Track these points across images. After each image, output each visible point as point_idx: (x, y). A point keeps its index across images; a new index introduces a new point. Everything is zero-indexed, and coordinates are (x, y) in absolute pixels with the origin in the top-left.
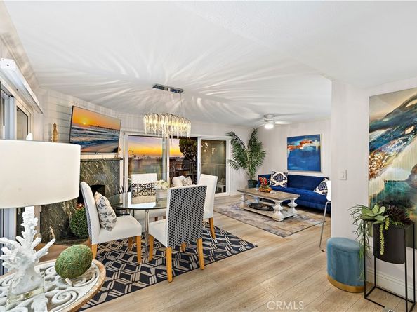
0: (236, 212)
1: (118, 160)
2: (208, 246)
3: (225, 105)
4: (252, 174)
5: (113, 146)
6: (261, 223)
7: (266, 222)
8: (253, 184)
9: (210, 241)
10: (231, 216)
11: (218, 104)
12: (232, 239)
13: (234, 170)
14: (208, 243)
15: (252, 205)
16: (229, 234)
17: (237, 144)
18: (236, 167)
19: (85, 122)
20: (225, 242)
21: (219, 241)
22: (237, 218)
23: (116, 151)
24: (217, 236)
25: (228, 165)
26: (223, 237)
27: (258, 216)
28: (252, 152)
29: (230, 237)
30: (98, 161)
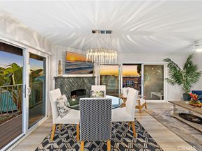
0: (165, 117)
1: (94, 78)
2: (127, 143)
3: (151, 37)
4: (187, 89)
5: (90, 70)
6: (186, 134)
7: (194, 135)
8: (187, 97)
9: (131, 139)
10: (160, 120)
11: (145, 37)
12: (150, 143)
13: (171, 86)
14: (128, 141)
15: (182, 115)
16: (150, 137)
17: (173, 66)
18: (173, 84)
19: (72, 59)
20: (142, 144)
21: (138, 141)
22: (165, 123)
23: (92, 72)
24: (139, 136)
25: (165, 81)
26: (143, 138)
27: (185, 126)
28: (188, 72)
29: (149, 141)
30: (82, 78)
